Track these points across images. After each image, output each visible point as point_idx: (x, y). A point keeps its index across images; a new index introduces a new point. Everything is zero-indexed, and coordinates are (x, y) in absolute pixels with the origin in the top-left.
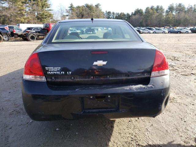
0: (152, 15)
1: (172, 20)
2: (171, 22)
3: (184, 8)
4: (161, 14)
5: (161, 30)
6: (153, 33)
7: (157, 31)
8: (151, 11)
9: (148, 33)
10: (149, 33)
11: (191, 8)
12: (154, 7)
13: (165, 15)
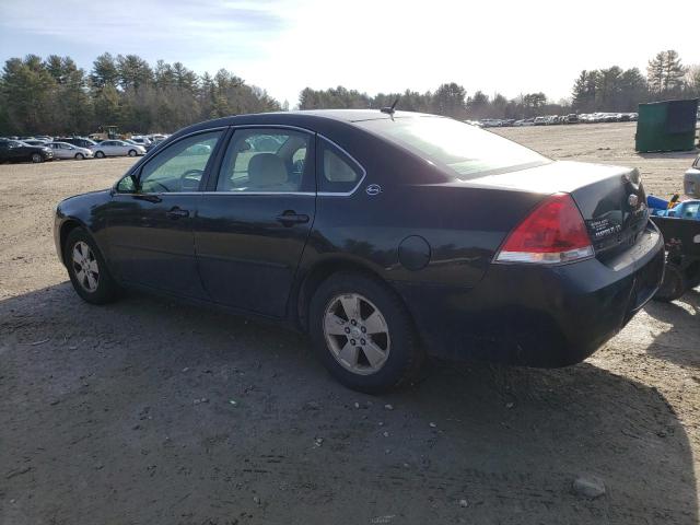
0: (42, 90)
1: (120, 110)
2: (118, 116)
3: (147, 72)
4: (75, 88)
5: (121, 144)
6: (96, 156)
7: (106, 149)
8: (33, 75)
9: (75, 158)
10: (79, 156)
11: (169, 73)
12: (42, 62)
13: (91, 93)
